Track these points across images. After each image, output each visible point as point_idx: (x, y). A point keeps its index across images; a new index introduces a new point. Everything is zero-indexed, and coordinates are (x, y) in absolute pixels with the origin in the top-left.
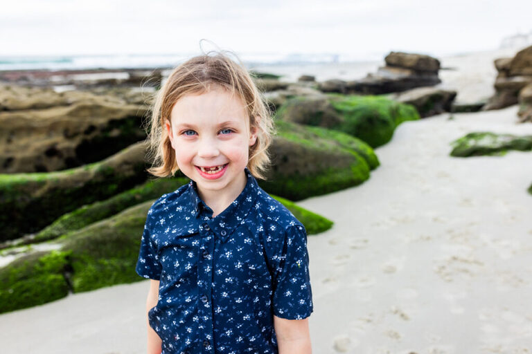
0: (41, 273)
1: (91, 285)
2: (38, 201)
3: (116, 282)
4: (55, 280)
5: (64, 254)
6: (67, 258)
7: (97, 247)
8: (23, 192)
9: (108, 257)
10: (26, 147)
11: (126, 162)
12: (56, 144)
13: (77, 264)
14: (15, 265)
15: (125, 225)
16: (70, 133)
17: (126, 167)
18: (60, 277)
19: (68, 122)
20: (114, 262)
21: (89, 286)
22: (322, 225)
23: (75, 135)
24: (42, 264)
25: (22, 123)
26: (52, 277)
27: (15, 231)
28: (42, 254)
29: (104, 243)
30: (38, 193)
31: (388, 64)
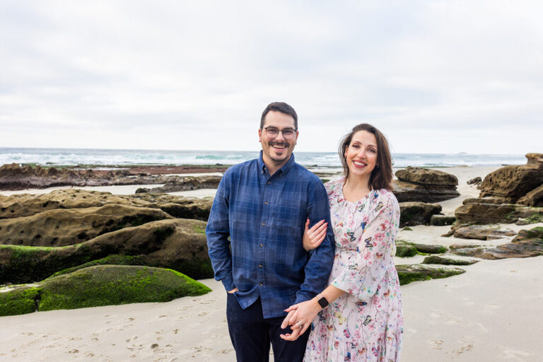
0: (23, 297)
1: (48, 307)
2: (44, 262)
3: (61, 308)
4: (29, 302)
5: (38, 289)
6: (39, 291)
7: (55, 288)
8: (36, 256)
9: (60, 293)
10: (67, 231)
11: (96, 243)
12: (86, 230)
13: (43, 295)
14: (12, 292)
15: (74, 277)
16: (97, 224)
17: (96, 246)
18: (32, 301)
19: (96, 217)
20: (63, 297)
21: (46, 308)
22: (199, 290)
23: (100, 225)
24: (25, 293)
25: (67, 216)
26: (28, 300)
27: (29, 279)
28: (27, 288)
29: (60, 286)
30: (44, 258)
31: (399, 178)
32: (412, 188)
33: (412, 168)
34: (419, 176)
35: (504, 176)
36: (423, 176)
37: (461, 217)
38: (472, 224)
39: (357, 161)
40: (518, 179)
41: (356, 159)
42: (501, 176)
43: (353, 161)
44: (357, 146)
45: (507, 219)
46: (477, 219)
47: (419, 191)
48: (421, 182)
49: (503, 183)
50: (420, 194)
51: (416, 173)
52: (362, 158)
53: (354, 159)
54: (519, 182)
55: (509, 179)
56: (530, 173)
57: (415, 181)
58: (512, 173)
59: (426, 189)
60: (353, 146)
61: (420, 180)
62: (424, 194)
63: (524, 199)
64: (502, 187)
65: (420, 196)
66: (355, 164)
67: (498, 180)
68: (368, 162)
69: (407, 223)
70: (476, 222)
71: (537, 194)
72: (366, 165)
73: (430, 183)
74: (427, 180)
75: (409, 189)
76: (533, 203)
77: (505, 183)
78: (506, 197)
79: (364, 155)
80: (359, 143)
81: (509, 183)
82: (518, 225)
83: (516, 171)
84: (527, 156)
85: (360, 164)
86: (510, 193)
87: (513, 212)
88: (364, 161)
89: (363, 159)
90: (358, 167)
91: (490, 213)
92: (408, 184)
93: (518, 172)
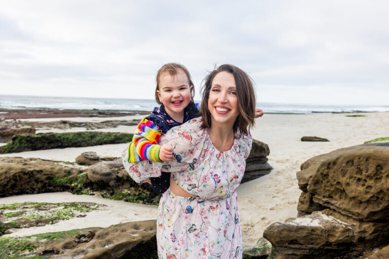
35: (360, 171)
39: (218, 107)
41: (218, 104)
42: (351, 170)
43: (215, 107)
44: (218, 90)
49: (356, 189)
52: (223, 103)
53: (215, 105)
55: (370, 182)
58: (379, 167)
60: (214, 90)
64: (354, 198)
66: (216, 111)
67: (343, 180)
68: (231, 105)
72: (229, 110)
77: (361, 189)
78: (361, 221)
79: (225, 99)
80: (219, 86)
81: (373, 191)
85: (223, 110)
86: (373, 214)
88: (227, 106)
89: (225, 103)
90: (220, 113)
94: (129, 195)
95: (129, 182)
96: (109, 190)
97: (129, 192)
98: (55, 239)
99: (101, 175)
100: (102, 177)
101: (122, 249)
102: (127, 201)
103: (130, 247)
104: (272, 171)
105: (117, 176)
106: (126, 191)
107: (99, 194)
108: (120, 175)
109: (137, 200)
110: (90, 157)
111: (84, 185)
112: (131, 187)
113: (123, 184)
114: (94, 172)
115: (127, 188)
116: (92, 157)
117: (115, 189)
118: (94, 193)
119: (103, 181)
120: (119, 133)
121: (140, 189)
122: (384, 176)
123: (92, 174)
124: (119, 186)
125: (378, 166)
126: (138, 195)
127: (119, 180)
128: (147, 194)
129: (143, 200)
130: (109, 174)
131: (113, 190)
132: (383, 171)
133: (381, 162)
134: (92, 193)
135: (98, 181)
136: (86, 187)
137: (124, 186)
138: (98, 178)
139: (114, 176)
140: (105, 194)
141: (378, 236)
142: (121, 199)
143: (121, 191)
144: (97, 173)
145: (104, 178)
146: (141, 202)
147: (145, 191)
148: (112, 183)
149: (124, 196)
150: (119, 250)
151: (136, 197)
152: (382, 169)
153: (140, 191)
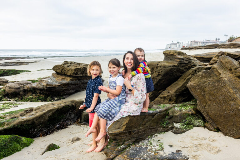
31: (56, 72)
32: (67, 80)
33: (67, 63)
34: (72, 70)
36: (75, 70)
37: (117, 137)
38: (129, 145)
40: (158, 75)
44: (128, 59)
45: (164, 127)
46: (135, 136)
47: (73, 82)
48: (74, 75)
50: (74, 84)
51: (70, 68)
54: (159, 78)
56: (171, 70)
57: (69, 74)
59: (79, 80)
61: (73, 73)
62: (78, 84)
63: (165, 94)
65: (74, 86)
69: (57, 126)
70: (133, 140)
71: (178, 89)
73: (81, 75)
74: (79, 73)
75: (65, 82)
76: (175, 98)
82: (176, 133)
83: (157, 67)
84: (164, 54)
87: (167, 117)
91: (148, 124)
92: (64, 77)
93: (159, 68)
94: (32, 98)
95: (31, 92)
96: (19, 97)
97: (32, 97)
98: (13, 113)
99: (15, 89)
100: (15, 90)
101: (50, 112)
102: (31, 101)
103: (54, 111)
104: (104, 82)
105: (24, 89)
106: (30, 97)
107: (13, 100)
108: (25, 88)
109: (37, 100)
110: (3, 81)
111: (3, 96)
112: (32, 94)
113: (27, 93)
114: (10, 88)
115: (30, 95)
116: (4, 81)
117: (23, 96)
118: (10, 99)
119: (16, 92)
120: (5, 69)
121: (38, 94)
122: (154, 72)
123: (9, 89)
124: (25, 94)
125: (152, 68)
126: (37, 98)
127: (25, 91)
128: (43, 97)
129: (41, 100)
130: (19, 88)
131: (22, 97)
132: (154, 70)
133: (153, 67)
134: (9, 100)
135: (13, 92)
136: (4, 97)
137: (29, 94)
138: (13, 91)
139: (22, 89)
140: (17, 99)
141: (153, 96)
142: (28, 101)
143: (27, 97)
144: (12, 88)
145: (17, 90)
146: (40, 101)
147: (41, 95)
148: (21, 93)
149: (29, 99)
150: (49, 112)
151: (37, 99)
152: (154, 69)
153: (38, 95)
